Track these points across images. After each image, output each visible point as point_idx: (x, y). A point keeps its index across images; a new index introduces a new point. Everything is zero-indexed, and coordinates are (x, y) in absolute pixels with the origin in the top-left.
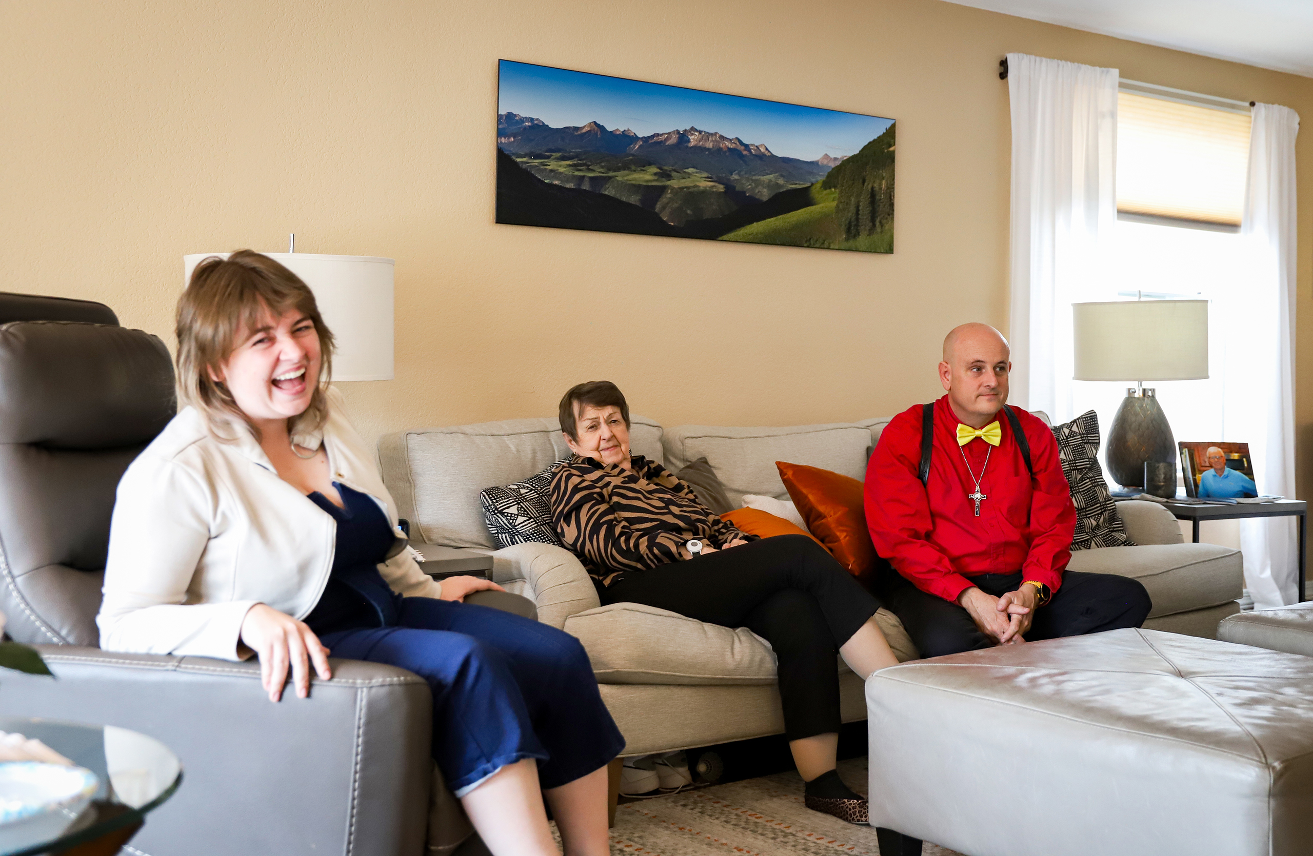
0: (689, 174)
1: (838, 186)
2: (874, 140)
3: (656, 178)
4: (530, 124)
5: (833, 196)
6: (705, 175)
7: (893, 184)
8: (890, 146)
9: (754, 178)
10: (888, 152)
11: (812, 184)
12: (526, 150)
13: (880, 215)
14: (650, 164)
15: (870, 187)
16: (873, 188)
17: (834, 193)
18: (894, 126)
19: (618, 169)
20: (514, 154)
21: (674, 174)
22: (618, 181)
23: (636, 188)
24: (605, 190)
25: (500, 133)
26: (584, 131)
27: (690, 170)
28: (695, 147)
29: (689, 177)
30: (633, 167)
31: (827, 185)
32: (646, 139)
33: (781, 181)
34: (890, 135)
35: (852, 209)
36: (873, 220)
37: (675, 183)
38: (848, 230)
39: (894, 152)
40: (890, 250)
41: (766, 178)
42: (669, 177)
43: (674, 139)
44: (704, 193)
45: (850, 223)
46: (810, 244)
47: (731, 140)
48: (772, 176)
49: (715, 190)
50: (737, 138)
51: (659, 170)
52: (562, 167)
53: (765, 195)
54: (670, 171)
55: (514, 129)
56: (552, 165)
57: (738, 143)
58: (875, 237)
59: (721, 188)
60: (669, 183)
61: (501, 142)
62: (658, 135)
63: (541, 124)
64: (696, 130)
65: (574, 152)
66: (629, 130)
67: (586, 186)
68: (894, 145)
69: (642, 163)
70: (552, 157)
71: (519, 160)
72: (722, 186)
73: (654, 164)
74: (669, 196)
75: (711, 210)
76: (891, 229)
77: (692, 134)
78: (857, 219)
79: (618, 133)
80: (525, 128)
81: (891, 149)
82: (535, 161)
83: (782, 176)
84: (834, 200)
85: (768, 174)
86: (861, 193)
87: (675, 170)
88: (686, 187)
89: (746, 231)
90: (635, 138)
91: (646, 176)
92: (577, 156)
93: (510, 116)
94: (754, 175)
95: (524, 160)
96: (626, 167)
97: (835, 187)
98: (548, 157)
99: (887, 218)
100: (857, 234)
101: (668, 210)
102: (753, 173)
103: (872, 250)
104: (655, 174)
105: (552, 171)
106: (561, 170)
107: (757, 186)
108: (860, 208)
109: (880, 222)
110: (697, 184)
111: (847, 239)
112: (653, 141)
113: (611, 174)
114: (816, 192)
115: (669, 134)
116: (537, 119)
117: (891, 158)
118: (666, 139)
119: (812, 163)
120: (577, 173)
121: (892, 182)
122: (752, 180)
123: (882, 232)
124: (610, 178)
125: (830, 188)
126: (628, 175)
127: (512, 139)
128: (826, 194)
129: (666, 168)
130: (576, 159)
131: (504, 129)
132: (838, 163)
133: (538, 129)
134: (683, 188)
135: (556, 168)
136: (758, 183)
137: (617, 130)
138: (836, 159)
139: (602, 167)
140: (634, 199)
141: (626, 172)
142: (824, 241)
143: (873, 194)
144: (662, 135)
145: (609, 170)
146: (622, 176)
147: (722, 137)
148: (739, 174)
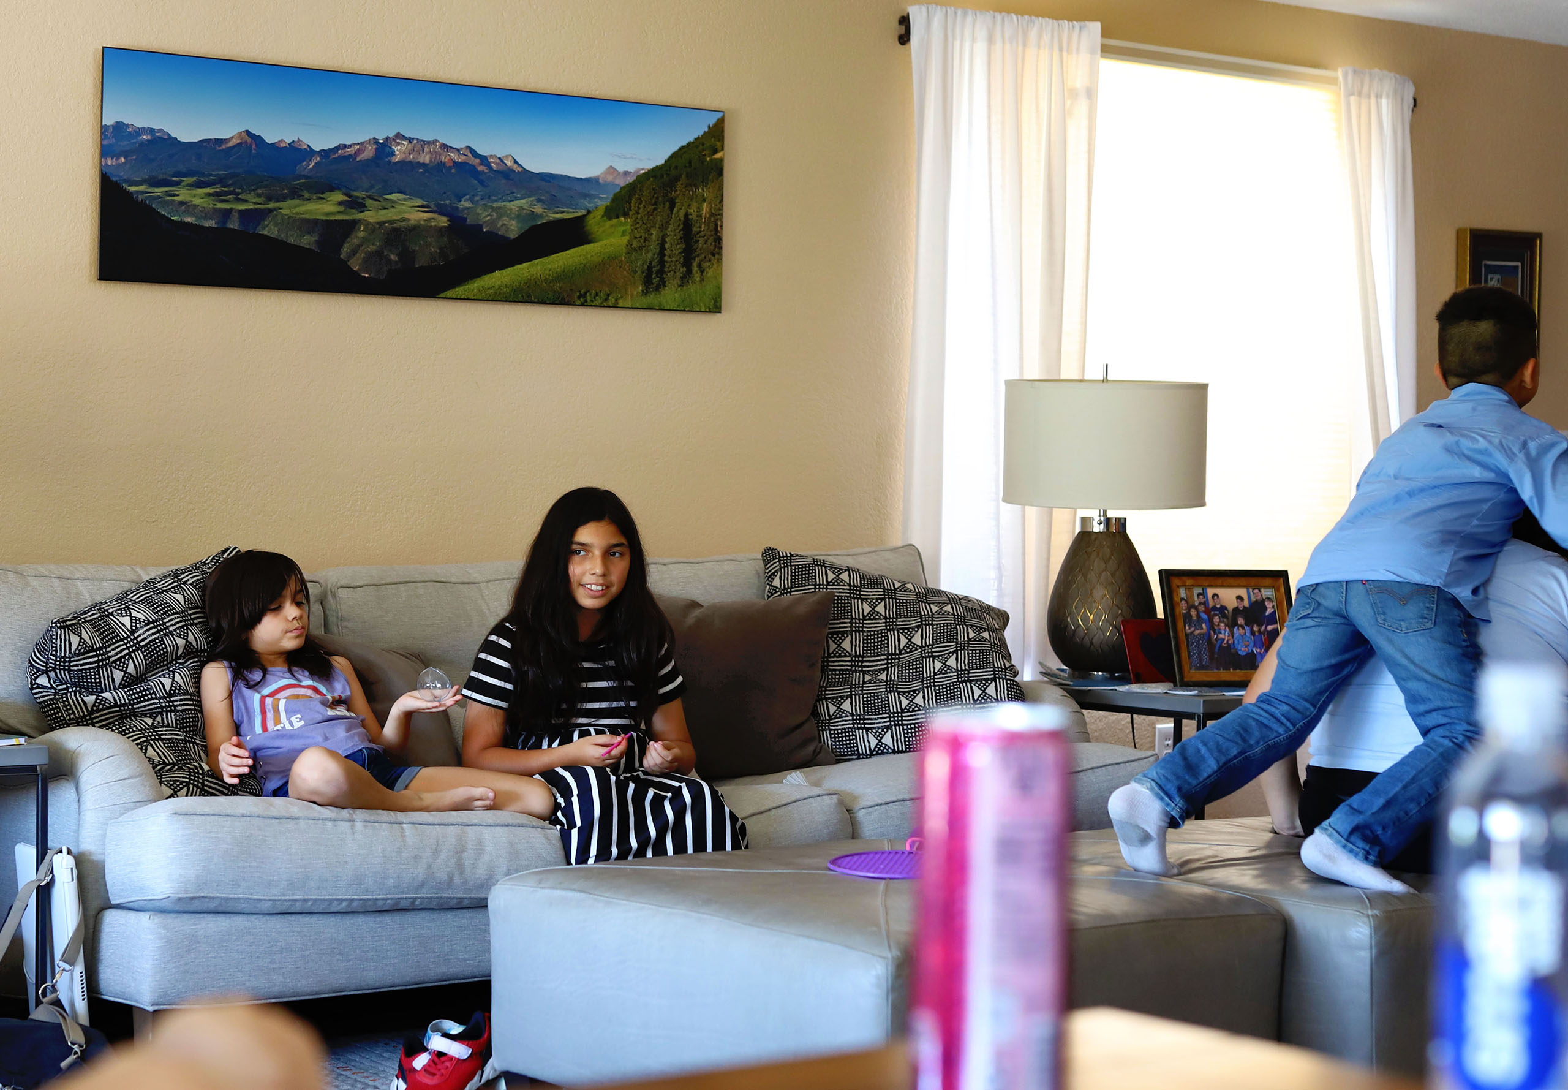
0: (393, 202)
1: (631, 213)
2: (689, 144)
3: (341, 209)
4: (149, 137)
5: (622, 229)
6: (419, 202)
7: (721, 209)
8: (716, 151)
9: (495, 205)
10: (711, 160)
11: (589, 212)
12: (144, 174)
13: (698, 256)
14: (332, 189)
15: (682, 213)
16: (687, 215)
17: (624, 224)
18: (721, 122)
19: (283, 198)
20: (125, 181)
21: (369, 202)
22: (283, 215)
23: (310, 225)
24: (264, 229)
25: (105, 152)
26: (231, 144)
27: (394, 196)
28: (402, 162)
29: (393, 207)
30: (307, 195)
31: (611, 213)
32: (325, 154)
33: (538, 209)
34: (716, 134)
35: (654, 247)
36: (687, 263)
37: (371, 216)
38: (647, 281)
39: (721, 160)
40: (715, 308)
41: (514, 205)
42: (361, 207)
43: (369, 153)
44: (415, 230)
45: (650, 268)
46: (586, 301)
47: (458, 150)
48: (523, 201)
49: (433, 224)
50: (468, 148)
51: (346, 198)
52: (198, 197)
53: (513, 229)
54: (363, 198)
55: (125, 144)
56: (183, 194)
57: (469, 154)
58: (692, 288)
59: (443, 221)
60: (361, 216)
61: (106, 165)
62: (345, 146)
63: (166, 137)
64: (404, 138)
65: (215, 176)
66: (299, 140)
67: (234, 224)
68: (723, 149)
69: (320, 188)
70: (183, 184)
71: (132, 189)
72: (445, 219)
73: (338, 189)
74: (361, 234)
75: (427, 253)
76: (718, 276)
77: (399, 144)
78: (662, 262)
79: (283, 145)
80: (142, 144)
81: (718, 156)
82: (156, 190)
83: (539, 200)
84: (623, 234)
85: (517, 199)
86: (667, 222)
87: (371, 197)
88: (388, 222)
89: (482, 283)
90: (310, 152)
91: (328, 207)
92: (221, 181)
93: (119, 127)
94: (496, 201)
95: (141, 188)
96: (295, 194)
97: (626, 215)
98: (177, 184)
99: (710, 261)
100: (663, 283)
101: (361, 255)
102: (494, 198)
103: (687, 307)
104: (340, 203)
105: (182, 203)
106: (197, 201)
107: (500, 217)
108: (667, 246)
109: (699, 266)
110: (407, 216)
111: (645, 293)
112: (337, 155)
113: (271, 205)
114: (594, 223)
115: (362, 144)
116: (160, 130)
117: (718, 169)
118: (357, 153)
119: (588, 180)
120: (220, 205)
121: (719, 206)
122: (492, 208)
123: (702, 280)
124: (271, 211)
125: (618, 217)
126: (298, 206)
127: (123, 160)
128: (612, 226)
129: (356, 194)
130: (219, 186)
131: (110, 145)
132: (630, 179)
133: (162, 143)
134: (384, 222)
135: (188, 199)
136: (501, 212)
137: (282, 141)
138: (626, 173)
139: (259, 196)
140: (308, 241)
141: (296, 202)
142: (608, 295)
143: (687, 224)
144: (350, 146)
145: (269, 199)
146: (289, 208)
147: (444, 147)
148: (472, 200)
